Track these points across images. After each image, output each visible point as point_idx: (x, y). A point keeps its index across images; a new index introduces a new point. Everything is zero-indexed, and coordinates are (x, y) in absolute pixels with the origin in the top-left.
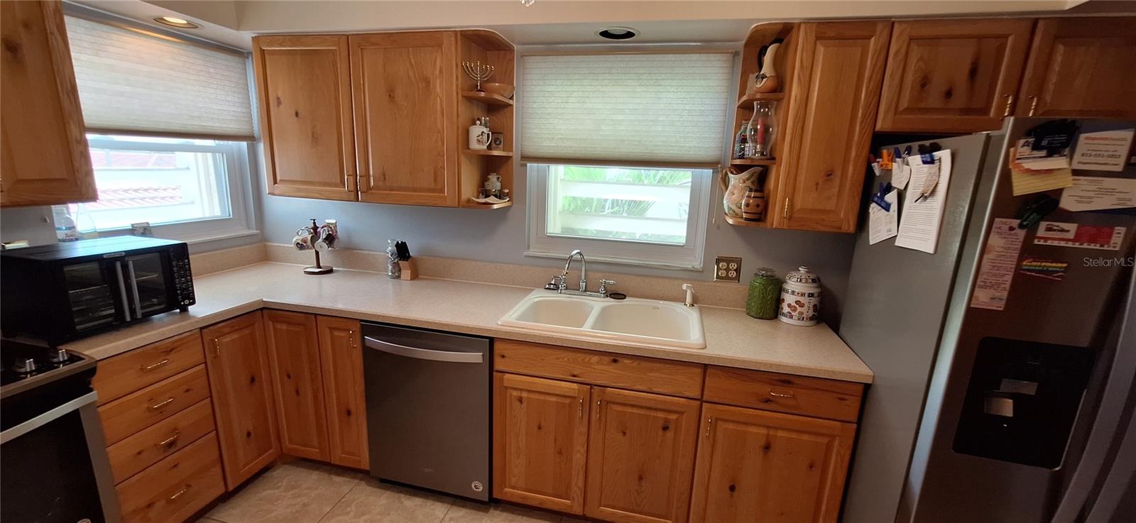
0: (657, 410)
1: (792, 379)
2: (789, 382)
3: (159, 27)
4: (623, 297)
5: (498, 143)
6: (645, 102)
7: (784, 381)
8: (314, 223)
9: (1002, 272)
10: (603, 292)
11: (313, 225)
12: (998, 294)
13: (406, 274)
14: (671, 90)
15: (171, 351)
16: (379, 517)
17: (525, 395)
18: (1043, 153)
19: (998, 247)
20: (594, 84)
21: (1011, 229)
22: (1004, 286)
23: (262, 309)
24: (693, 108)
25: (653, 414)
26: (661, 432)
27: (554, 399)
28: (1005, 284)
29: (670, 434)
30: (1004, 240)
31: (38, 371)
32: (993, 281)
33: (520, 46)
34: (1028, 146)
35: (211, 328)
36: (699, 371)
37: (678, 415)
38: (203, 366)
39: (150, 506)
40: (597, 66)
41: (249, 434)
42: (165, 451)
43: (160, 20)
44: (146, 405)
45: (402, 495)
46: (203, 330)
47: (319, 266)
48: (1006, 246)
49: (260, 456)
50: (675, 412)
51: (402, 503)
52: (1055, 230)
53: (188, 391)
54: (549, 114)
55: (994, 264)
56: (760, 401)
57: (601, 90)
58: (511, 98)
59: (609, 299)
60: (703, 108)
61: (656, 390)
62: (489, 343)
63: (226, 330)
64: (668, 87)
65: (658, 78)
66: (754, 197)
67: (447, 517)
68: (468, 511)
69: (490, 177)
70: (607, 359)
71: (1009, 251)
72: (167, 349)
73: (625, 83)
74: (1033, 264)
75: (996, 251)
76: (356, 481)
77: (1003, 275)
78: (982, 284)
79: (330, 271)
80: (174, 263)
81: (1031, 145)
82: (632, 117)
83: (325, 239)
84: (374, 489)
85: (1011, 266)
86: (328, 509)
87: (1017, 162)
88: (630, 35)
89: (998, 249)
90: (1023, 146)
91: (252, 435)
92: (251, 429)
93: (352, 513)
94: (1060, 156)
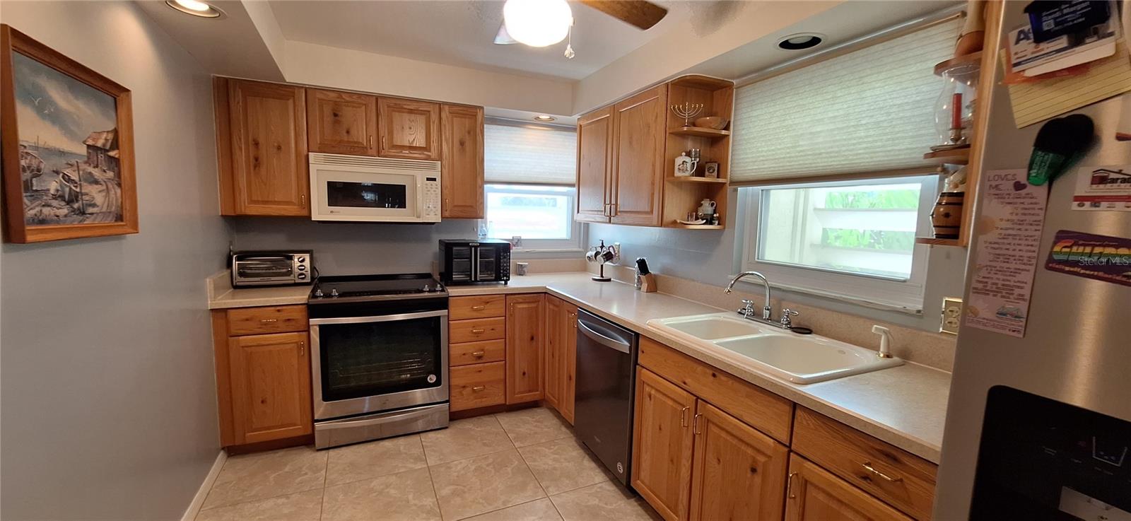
0: (748, 444)
1: (899, 456)
2: (895, 459)
3: (538, 123)
4: (808, 332)
5: (711, 171)
6: (845, 106)
7: (888, 455)
8: (602, 243)
9: (1013, 266)
10: (784, 323)
11: (601, 245)
12: (1010, 307)
13: (645, 286)
14: (877, 85)
15: (488, 302)
16: (563, 460)
17: (653, 392)
18: (1063, 41)
19: (1001, 220)
20: (795, 99)
21: (1019, 186)
22: (1021, 291)
23: (545, 293)
24: (906, 101)
25: (743, 447)
26: (749, 474)
27: (670, 403)
28: (1022, 288)
29: (758, 479)
30: (1009, 208)
31: (429, 292)
32: (1000, 283)
33: (738, 80)
34: (1027, 38)
35: (513, 296)
36: (788, 409)
37: (767, 459)
38: (504, 318)
39: (464, 387)
40: (798, 80)
41: (524, 374)
42: (476, 360)
43: (537, 118)
44: (471, 329)
45: (587, 457)
46: (507, 297)
47: (602, 276)
48: (1014, 217)
49: (530, 391)
50: (763, 454)
51: (583, 460)
52: (1114, 181)
53: (492, 329)
54: (754, 138)
55: (998, 252)
56: (856, 474)
57: (801, 103)
58: (727, 128)
59: (789, 331)
60: (918, 98)
61: (746, 419)
62: (635, 337)
63: (521, 300)
64: (874, 83)
65: (862, 75)
66: (946, 204)
67: (600, 485)
68: (617, 490)
69: (702, 202)
70: (710, 372)
71: (1023, 227)
72: (487, 300)
73: (825, 91)
74: (1074, 249)
75: (997, 228)
76: (572, 435)
77: (1018, 271)
78: (980, 286)
79: (609, 280)
80: (502, 254)
81: (1031, 36)
82: (832, 126)
83: (604, 255)
84: (576, 445)
85: (1030, 254)
86: (543, 441)
87: (1016, 69)
88: (815, 41)
89: (1004, 224)
90: (1017, 42)
91: (526, 375)
92: (526, 371)
93: (552, 451)
94: (1100, 38)
